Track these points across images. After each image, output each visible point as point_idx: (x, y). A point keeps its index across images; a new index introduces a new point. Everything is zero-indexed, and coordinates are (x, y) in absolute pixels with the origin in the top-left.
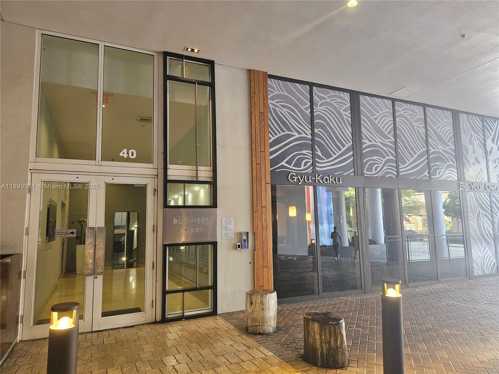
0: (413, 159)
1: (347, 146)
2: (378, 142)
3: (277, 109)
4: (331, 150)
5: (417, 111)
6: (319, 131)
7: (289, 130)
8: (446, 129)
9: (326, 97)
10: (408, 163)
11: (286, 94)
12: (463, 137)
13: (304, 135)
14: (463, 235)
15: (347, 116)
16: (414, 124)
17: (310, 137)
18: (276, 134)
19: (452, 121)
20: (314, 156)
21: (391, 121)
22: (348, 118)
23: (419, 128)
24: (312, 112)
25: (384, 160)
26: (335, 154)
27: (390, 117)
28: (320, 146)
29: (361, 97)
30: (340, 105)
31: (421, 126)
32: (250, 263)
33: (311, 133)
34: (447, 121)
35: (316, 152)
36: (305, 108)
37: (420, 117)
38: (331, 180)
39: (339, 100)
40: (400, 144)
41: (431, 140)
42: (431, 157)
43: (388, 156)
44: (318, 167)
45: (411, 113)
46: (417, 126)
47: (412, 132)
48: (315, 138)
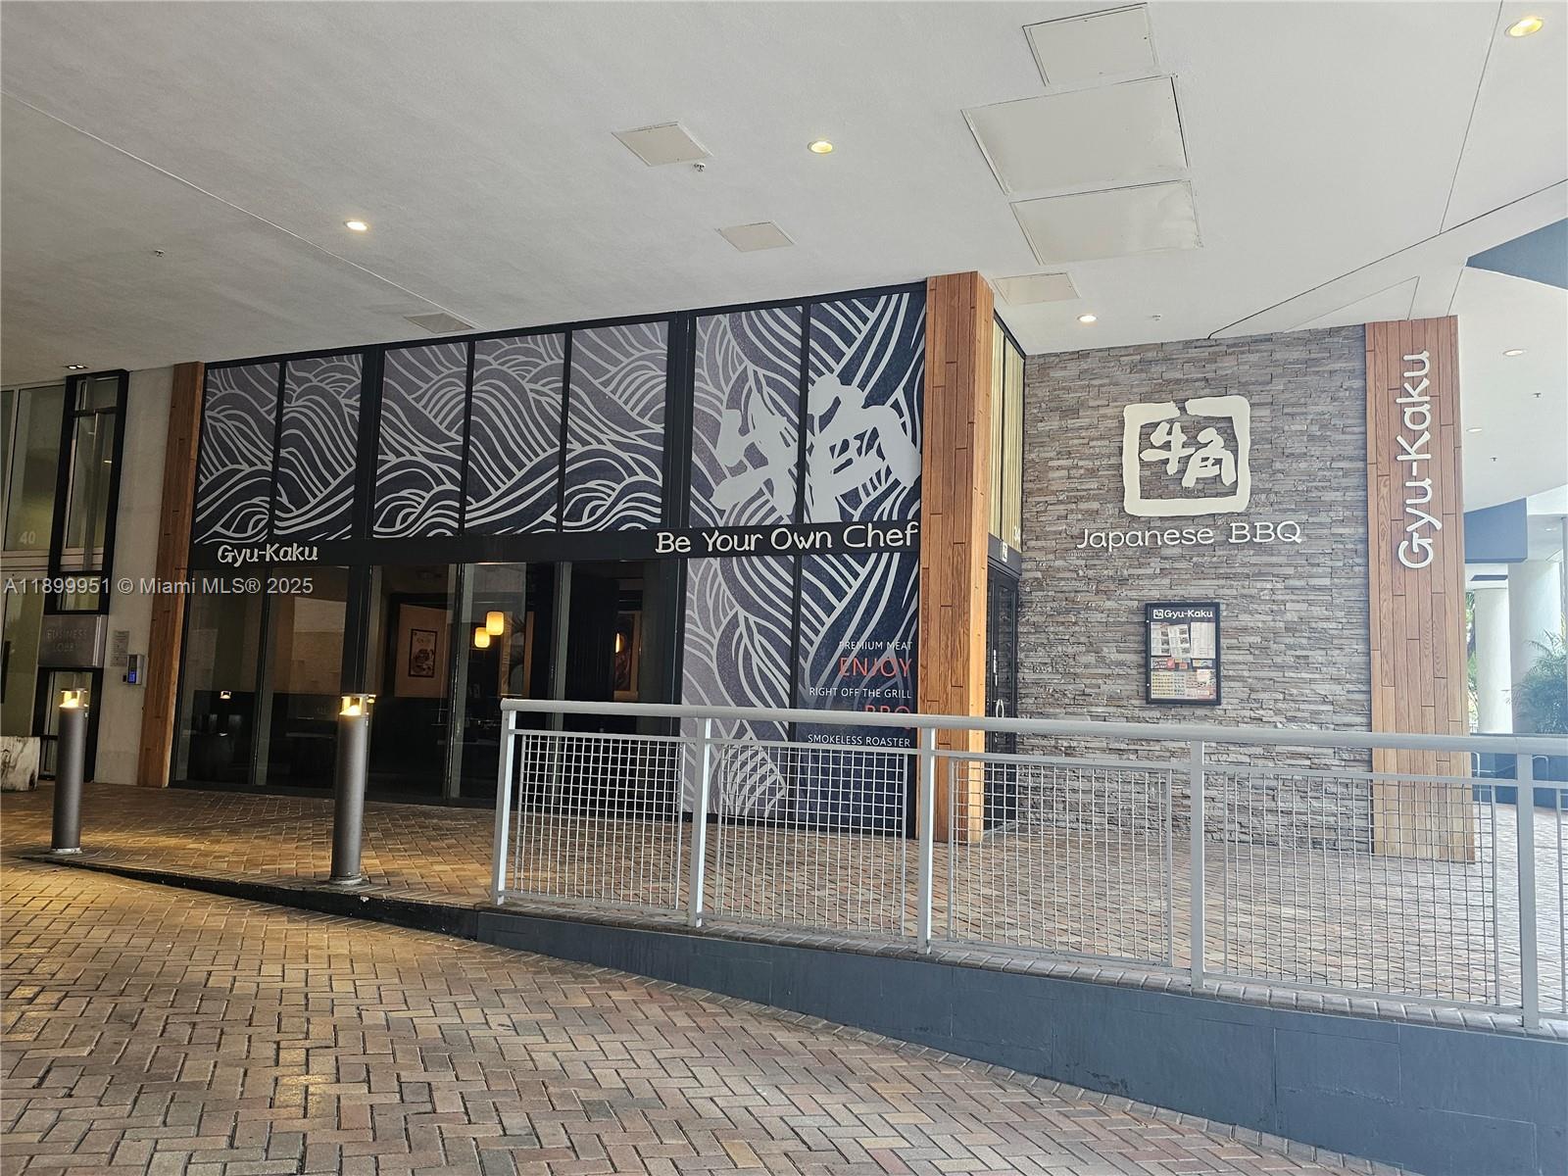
0: (510, 484)
1: (342, 476)
2: (418, 454)
3: (218, 423)
4: (309, 489)
5: (542, 350)
6: (290, 452)
7: (235, 461)
9: (310, 376)
10: (495, 495)
11: (237, 391)
13: (260, 467)
15: (351, 407)
16: (528, 386)
17: (269, 468)
18: (209, 475)
19: (667, 349)
20: (275, 505)
21: (460, 393)
22: (352, 412)
23: (542, 394)
24: (278, 417)
25: (428, 496)
26: (314, 498)
27: (459, 385)
28: (289, 483)
31: (550, 389)
33: (272, 459)
34: (648, 351)
35: (278, 498)
36: (266, 412)
37: (550, 362)
38: (295, 554)
40: (478, 448)
42: (567, 470)
43: (440, 482)
44: (278, 528)
45: (522, 359)
46: (537, 392)
47: (519, 412)
48: (281, 469)
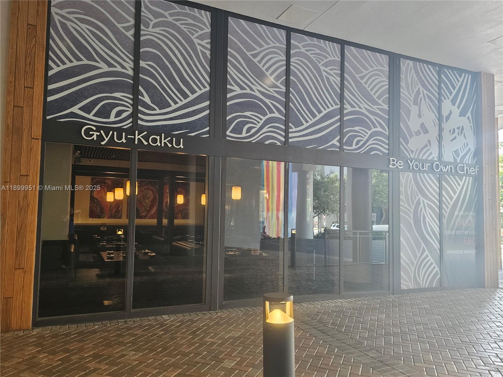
0: (314, 120)
1: (199, 93)
2: (256, 90)
3: (68, 23)
4: (169, 95)
5: (329, 50)
6: (149, 65)
7: (89, 57)
8: (376, 79)
9: (165, 13)
10: (306, 125)
12: (403, 94)
13: (119, 69)
15: (203, 47)
16: (322, 68)
17: (131, 72)
18: (64, 64)
19: (388, 68)
20: (136, 102)
21: (281, 60)
22: (204, 51)
23: (330, 74)
24: (137, 35)
25: (264, 119)
26: (176, 103)
27: (281, 55)
28: (149, 88)
29: (231, 21)
30: (191, 29)
31: (334, 73)
33: (132, 66)
34: (380, 68)
35: (140, 97)
36: (123, 27)
37: (333, 58)
38: (163, 141)
39: (191, 21)
40: (294, 96)
41: (349, 94)
42: (345, 119)
43: (272, 112)
44: (142, 120)
45: (318, 51)
46: (327, 72)
47: (318, 81)
48: (140, 75)
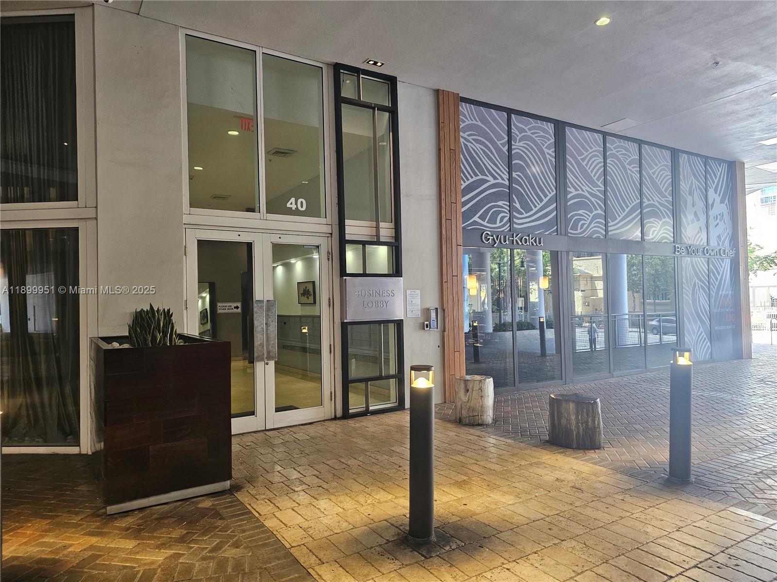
0: (624, 215)
1: (550, 196)
2: (585, 191)
3: (469, 144)
4: (531, 201)
5: (631, 150)
6: (518, 175)
7: (483, 174)
8: (663, 174)
9: (526, 128)
10: (619, 219)
11: (479, 123)
12: (682, 185)
13: (500, 181)
14: (676, 314)
15: (550, 155)
16: (627, 167)
17: (507, 183)
18: (468, 180)
19: (670, 163)
20: (511, 208)
21: (601, 162)
22: (551, 158)
24: (510, 150)
25: (591, 215)
26: (535, 207)
27: (600, 158)
28: (519, 195)
29: (567, 129)
30: (542, 140)
31: (635, 170)
32: (439, 347)
33: (508, 178)
34: (666, 163)
35: (514, 204)
36: (501, 144)
37: (634, 157)
38: (531, 241)
39: (542, 134)
40: (610, 194)
41: (646, 189)
42: (644, 211)
43: (596, 209)
44: (516, 224)
45: (624, 152)
46: (630, 170)
47: (625, 179)
48: (514, 185)
